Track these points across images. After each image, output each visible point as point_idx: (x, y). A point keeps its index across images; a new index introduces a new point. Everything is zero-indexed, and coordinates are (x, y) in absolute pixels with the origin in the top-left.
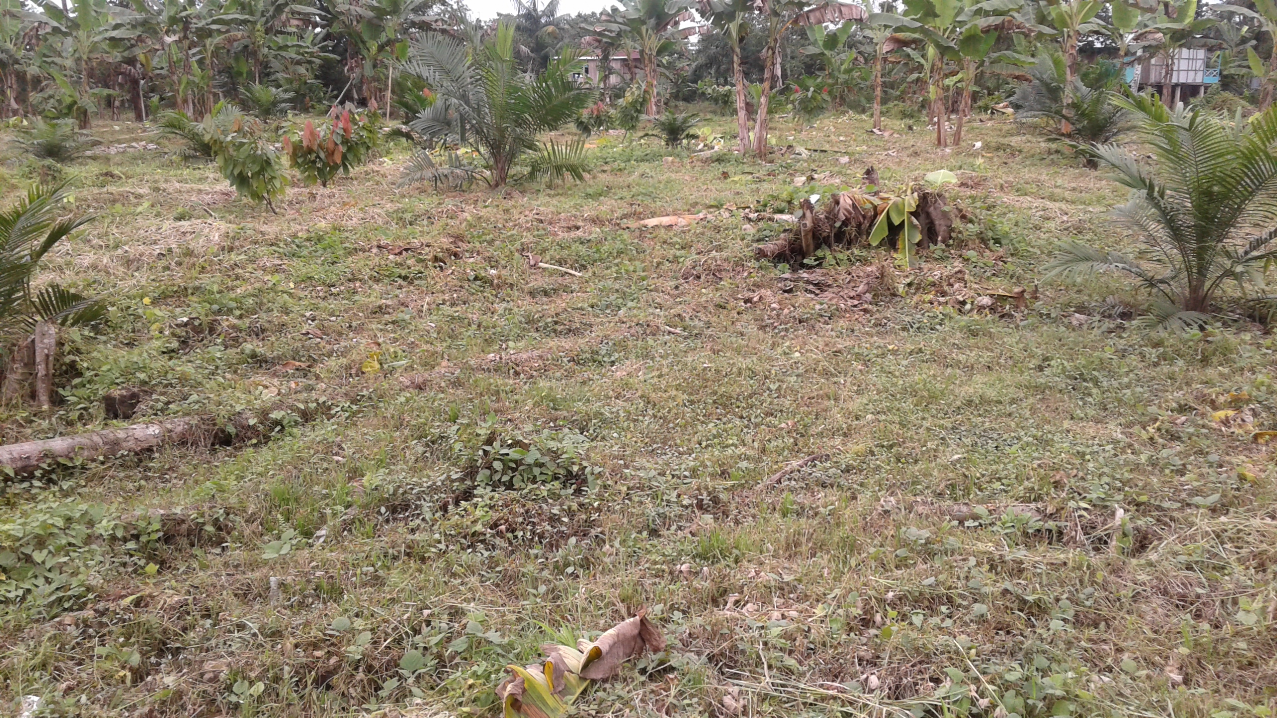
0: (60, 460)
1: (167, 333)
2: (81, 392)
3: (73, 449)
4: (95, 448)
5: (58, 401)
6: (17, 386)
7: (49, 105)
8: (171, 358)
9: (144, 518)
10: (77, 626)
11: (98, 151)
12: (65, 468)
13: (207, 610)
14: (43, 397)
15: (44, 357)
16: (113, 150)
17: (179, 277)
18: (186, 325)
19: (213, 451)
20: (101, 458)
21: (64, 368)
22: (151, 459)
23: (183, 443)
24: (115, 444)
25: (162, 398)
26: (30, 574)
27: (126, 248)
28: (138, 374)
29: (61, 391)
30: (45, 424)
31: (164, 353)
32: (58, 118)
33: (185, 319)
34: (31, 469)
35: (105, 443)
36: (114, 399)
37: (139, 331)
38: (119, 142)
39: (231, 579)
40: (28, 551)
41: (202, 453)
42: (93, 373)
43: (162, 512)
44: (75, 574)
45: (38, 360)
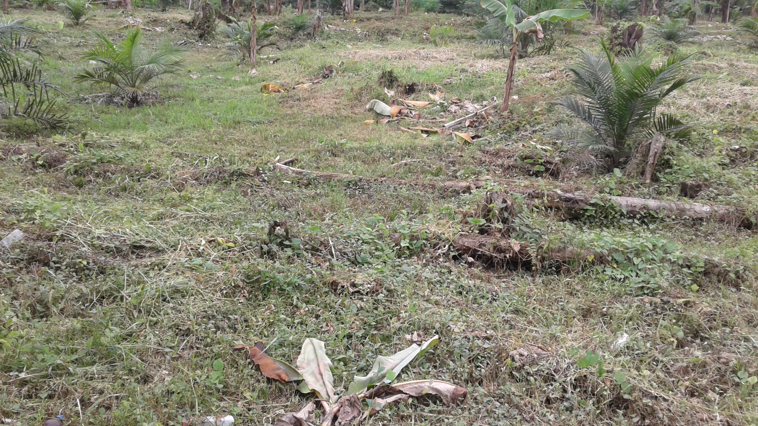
0: (651, 212)
1: (724, 153)
2: (669, 177)
3: (659, 208)
4: (671, 210)
5: (655, 179)
6: (636, 167)
7: (675, 9)
8: (723, 169)
9: (696, 257)
10: (651, 305)
11: (696, 39)
12: (653, 217)
13: (726, 322)
14: (648, 175)
15: (654, 153)
16: (705, 39)
17: (737, 121)
18: (736, 150)
19: (739, 230)
20: (674, 217)
21: (663, 161)
22: (701, 225)
23: (722, 220)
24: (682, 211)
25: (715, 191)
26: (629, 269)
27: (709, 98)
28: (704, 174)
29: (658, 174)
30: (646, 190)
31: (719, 165)
32: (678, 18)
33: (737, 147)
34: (635, 213)
35: (678, 209)
36: (687, 185)
37: (707, 149)
38: (710, 34)
39: (742, 310)
40: (631, 256)
41: (731, 230)
42: (678, 168)
43: (706, 257)
44: (654, 276)
45: (651, 154)
